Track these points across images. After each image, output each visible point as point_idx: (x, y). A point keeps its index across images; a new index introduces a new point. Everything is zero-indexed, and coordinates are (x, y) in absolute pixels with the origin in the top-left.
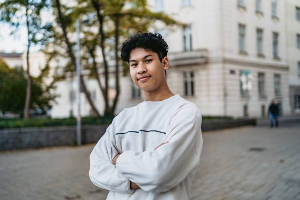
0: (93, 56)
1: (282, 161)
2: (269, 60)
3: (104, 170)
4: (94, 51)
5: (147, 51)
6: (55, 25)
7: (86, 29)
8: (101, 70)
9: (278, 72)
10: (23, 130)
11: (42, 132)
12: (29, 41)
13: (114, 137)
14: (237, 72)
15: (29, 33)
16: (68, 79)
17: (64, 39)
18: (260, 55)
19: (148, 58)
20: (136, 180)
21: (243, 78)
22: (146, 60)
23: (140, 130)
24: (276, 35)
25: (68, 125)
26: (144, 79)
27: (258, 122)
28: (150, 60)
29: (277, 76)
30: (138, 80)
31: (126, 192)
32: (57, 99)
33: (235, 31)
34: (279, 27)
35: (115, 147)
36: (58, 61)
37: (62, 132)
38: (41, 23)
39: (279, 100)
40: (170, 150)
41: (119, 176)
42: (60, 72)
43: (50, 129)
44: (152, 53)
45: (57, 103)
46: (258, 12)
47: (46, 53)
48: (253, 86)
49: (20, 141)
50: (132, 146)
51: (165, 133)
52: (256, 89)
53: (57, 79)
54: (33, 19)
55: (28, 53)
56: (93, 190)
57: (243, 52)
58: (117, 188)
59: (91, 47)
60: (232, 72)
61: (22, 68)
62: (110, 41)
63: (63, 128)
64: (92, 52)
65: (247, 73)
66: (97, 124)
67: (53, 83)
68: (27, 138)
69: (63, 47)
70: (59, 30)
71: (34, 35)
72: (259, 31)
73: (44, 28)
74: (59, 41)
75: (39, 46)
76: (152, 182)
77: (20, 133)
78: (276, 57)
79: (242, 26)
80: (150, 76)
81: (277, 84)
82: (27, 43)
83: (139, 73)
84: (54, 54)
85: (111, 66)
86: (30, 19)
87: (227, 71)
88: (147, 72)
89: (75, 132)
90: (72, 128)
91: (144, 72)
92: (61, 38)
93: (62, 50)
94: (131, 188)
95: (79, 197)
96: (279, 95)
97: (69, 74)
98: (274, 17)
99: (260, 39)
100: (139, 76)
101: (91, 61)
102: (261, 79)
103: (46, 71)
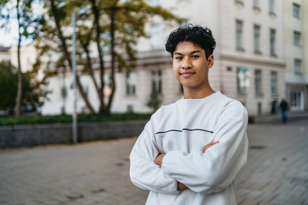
0: (87, 51)
1: (284, 159)
2: (266, 57)
3: (148, 171)
4: (88, 46)
5: (195, 46)
6: (47, 17)
7: (80, 23)
8: (96, 66)
9: (274, 69)
10: (16, 127)
11: (36, 129)
12: (20, 35)
13: (155, 136)
14: (234, 69)
15: (20, 26)
16: (61, 75)
17: (57, 33)
18: (257, 52)
19: (195, 54)
20: (185, 181)
21: (241, 75)
22: (193, 56)
23: (183, 129)
24: (273, 32)
25: (63, 122)
26: (188, 75)
27: (256, 120)
28: (197, 57)
29: (274, 73)
30: (180, 74)
31: (173, 194)
32: (49, 96)
33: (233, 27)
34: (276, 24)
35: (156, 147)
36: (50, 56)
37: (57, 129)
38: (32, 16)
39: (276, 97)
40: (223, 150)
41: (165, 177)
42: (52, 68)
43: (45, 126)
44: (200, 49)
45: (48, 100)
46: (256, 8)
47: (37, 47)
48: (251, 83)
49: (14, 138)
50: (175, 146)
51: (212, 132)
52: (253, 86)
53: (49, 74)
54: (24, 11)
55: (19, 47)
56: (96, 189)
57: (240, 49)
58: (164, 189)
59: (85, 41)
60: (229, 69)
61: (9, 62)
62: (105, 36)
63: (58, 125)
64: (85, 47)
65: (245, 70)
66: (93, 121)
67: (44, 79)
68: (21, 136)
69: (55, 41)
70: (52, 23)
71: (25, 28)
72: (257, 27)
73: (35, 21)
74: (51, 35)
75: (30, 40)
76: (206, 183)
77: (14, 130)
78: (273, 54)
79: (239, 22)
80: (195, 73)
81: (274, 81)
82: (18, 36)
83: (183, 68)
84: (46, 49)
85: (107, 62)
86: (21, 11)
87: (224, 68)
88: (192, 68)
89: (71, 130)
90: (67, 126)
91: (189, 68)
92: (53, 32)
93: (55, 44)
94: (178, 189)
95: (82, 196)
96: (275, 93)
97: (61, 69)
98: (272, 14)
99: (257, 36)
100: (182, 71)
101: (84, 56)
102: (258, 76)
103: (37, 66)
